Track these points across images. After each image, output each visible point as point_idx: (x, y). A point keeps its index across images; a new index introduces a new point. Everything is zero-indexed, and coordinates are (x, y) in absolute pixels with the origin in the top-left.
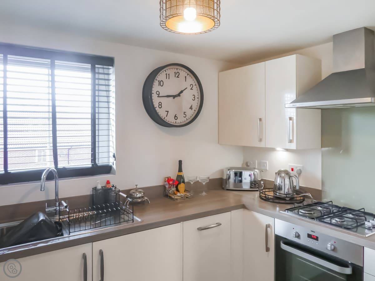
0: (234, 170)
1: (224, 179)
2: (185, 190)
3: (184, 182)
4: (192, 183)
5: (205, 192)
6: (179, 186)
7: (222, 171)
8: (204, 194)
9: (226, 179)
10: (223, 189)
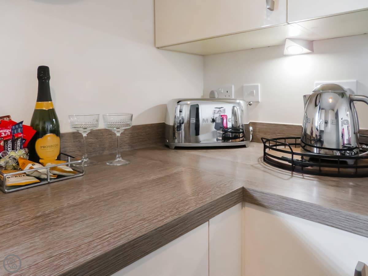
0: (189, 102)
1: (169, 126)
2: (60, 154)
3: (56, 131)
4: (85, 135)
5: (122, 157)
6: (40, 144)
7: (164, 109)
8: (119, 161)
9: (174, 126)
10: (168, 147)
